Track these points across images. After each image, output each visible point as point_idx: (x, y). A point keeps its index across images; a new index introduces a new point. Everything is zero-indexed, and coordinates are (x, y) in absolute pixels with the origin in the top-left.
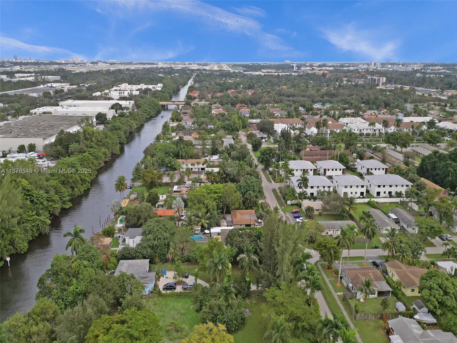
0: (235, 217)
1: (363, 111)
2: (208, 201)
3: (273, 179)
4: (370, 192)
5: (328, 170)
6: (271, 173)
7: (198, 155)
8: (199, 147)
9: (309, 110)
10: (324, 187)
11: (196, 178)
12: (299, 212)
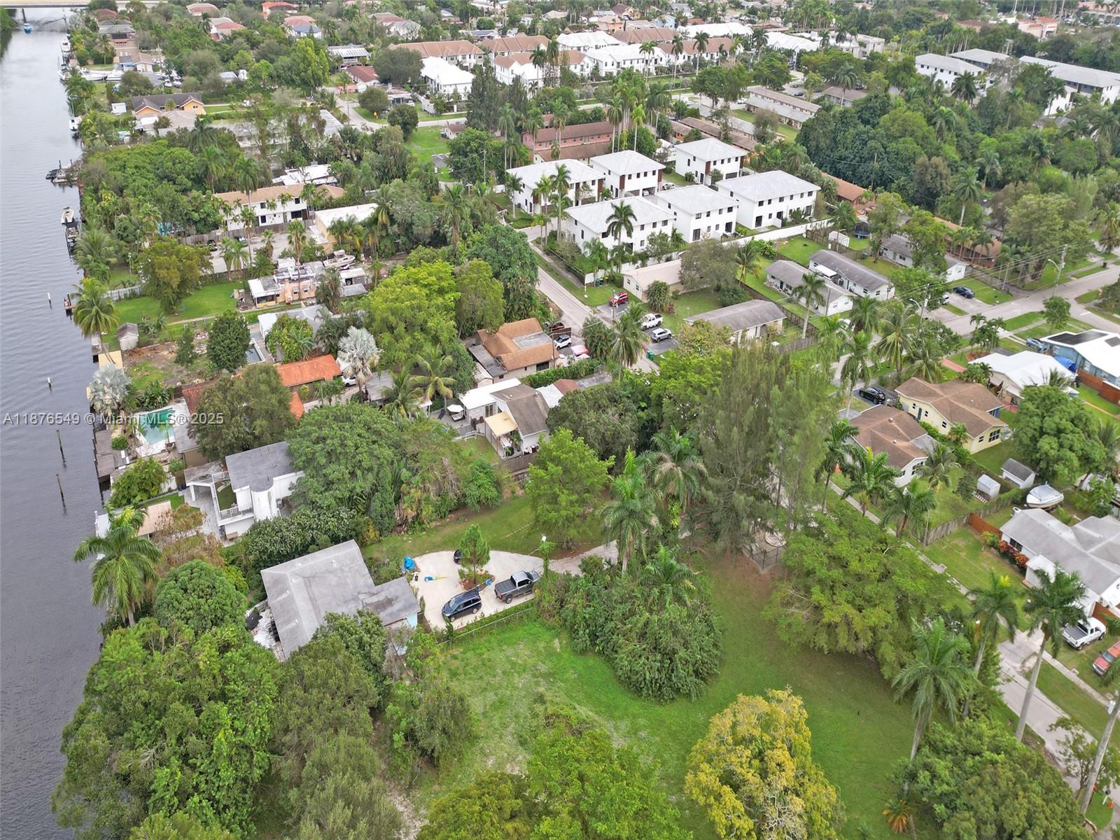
0: (499, 349)
4: (743, 221)
5: (630, 177)
10: (655, 225)
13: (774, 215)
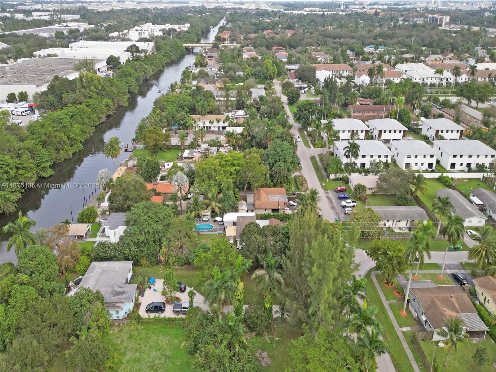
0: (259, 199)
1: (425, 55)
2: (220, 177)
3: (311, 142)
4: (441, 163)
5: (385, 132)
6: (310, 135)
7: (219, 110)
8: (222, 99)
9: (359, 54)
10: (379, 156)
11: (213, 140)
12: (345, 190)
13: (465, 164)
